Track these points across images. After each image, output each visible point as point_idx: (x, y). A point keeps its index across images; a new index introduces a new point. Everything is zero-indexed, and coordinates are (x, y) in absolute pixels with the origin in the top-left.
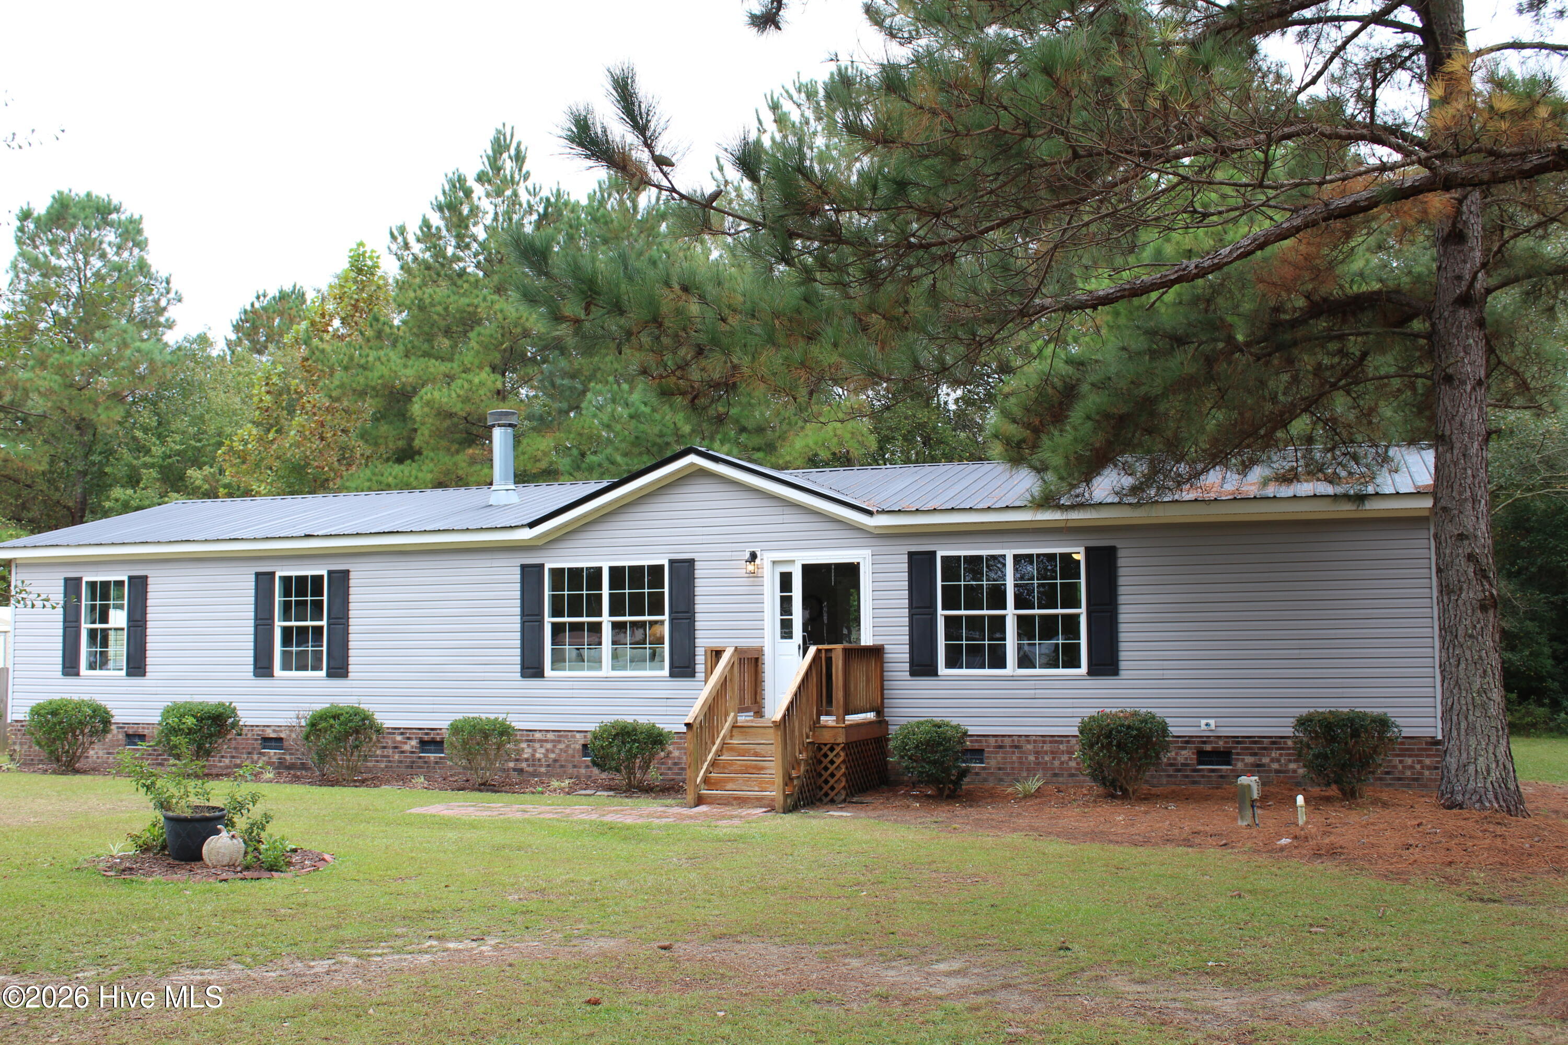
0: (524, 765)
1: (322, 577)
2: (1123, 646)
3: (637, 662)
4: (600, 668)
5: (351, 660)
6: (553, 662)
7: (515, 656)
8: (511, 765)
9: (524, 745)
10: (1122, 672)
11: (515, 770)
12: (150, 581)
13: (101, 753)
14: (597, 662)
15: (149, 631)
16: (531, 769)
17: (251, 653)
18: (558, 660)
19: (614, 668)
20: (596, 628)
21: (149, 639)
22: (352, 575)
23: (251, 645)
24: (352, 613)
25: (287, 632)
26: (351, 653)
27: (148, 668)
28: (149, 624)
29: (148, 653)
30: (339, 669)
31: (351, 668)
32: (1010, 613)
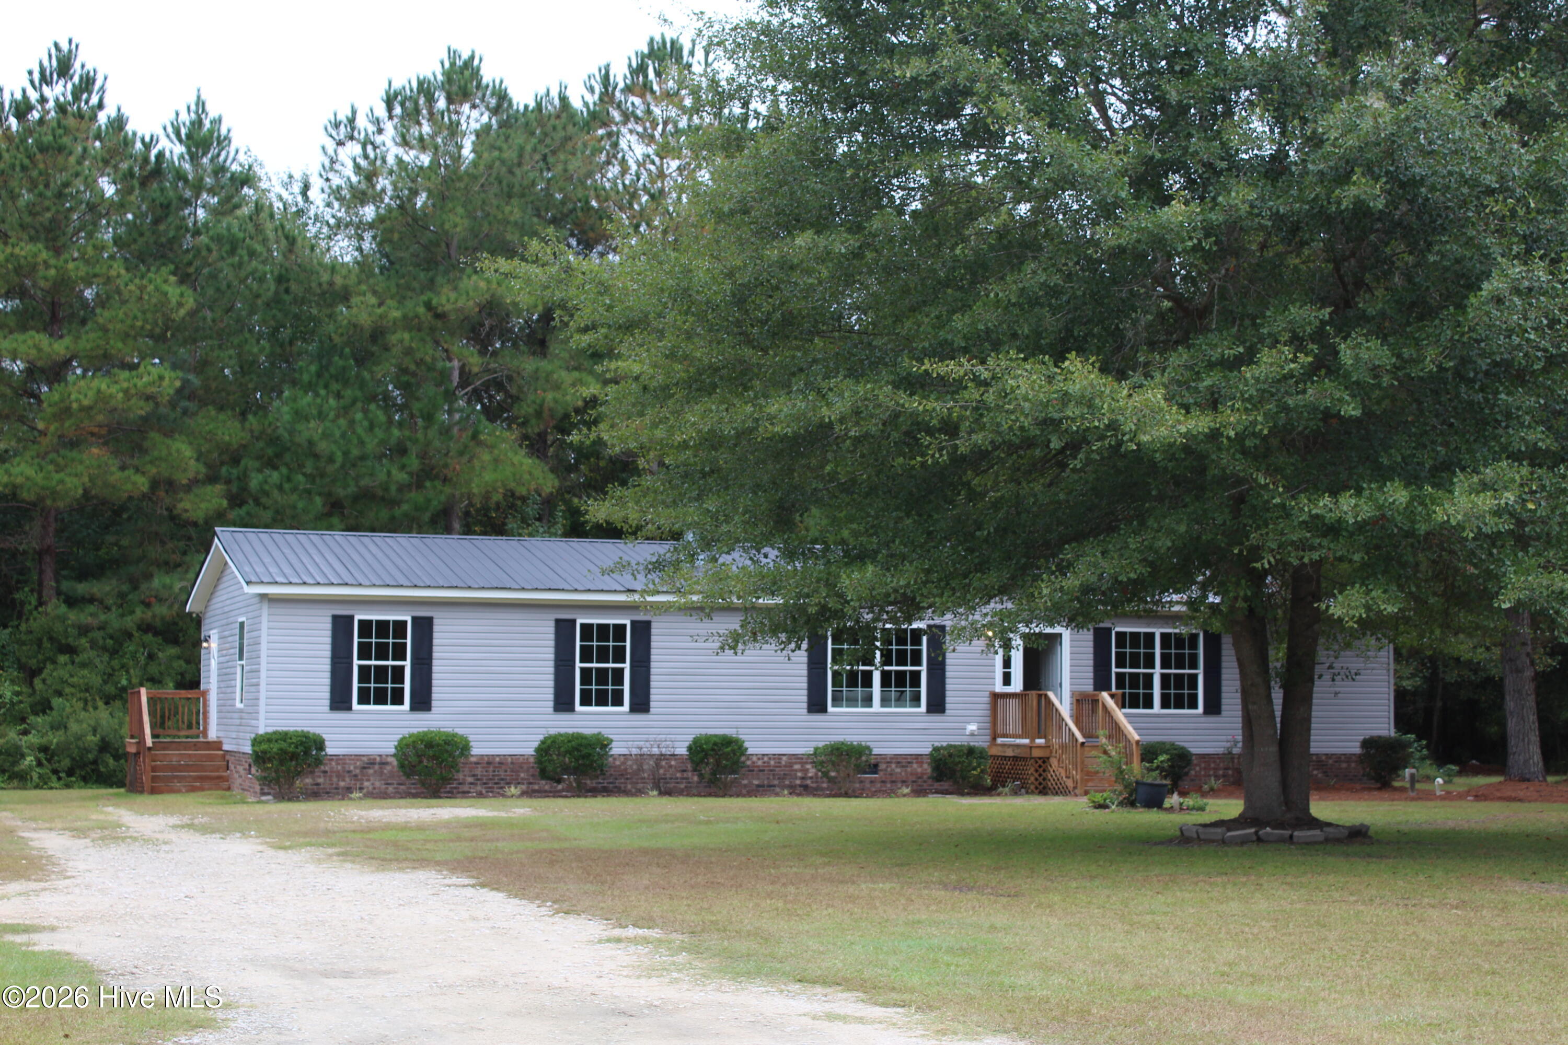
0: (809, 782)
1: (624, 626)
2: (1224, 695)
3: (900, 701)
4: (871, 706)
5: (652, 697)
6: (834, 699)
7: (802, 697)
8: (798, 782)
9: (809, 766)
10: (1224, 713)
11: (800, 786)
12: (435, 621)
13: (378, 784)
14: (868, 701)
15: (435, 669)
16: (814, 785)
17: (552, 690)
18: (837, 701)
19: (882, 706)
20: (868, 677)
21: (434, 676)
22: (654, 625)
23: (551, 683)
24: (653, 658)
25: (585, 673)
26: (652, 691)
27: (434, 703)
28: (435, 662)
29: (434, 689)
30: (641, 704)
31: (652, 704)
32: (1157, 672)
